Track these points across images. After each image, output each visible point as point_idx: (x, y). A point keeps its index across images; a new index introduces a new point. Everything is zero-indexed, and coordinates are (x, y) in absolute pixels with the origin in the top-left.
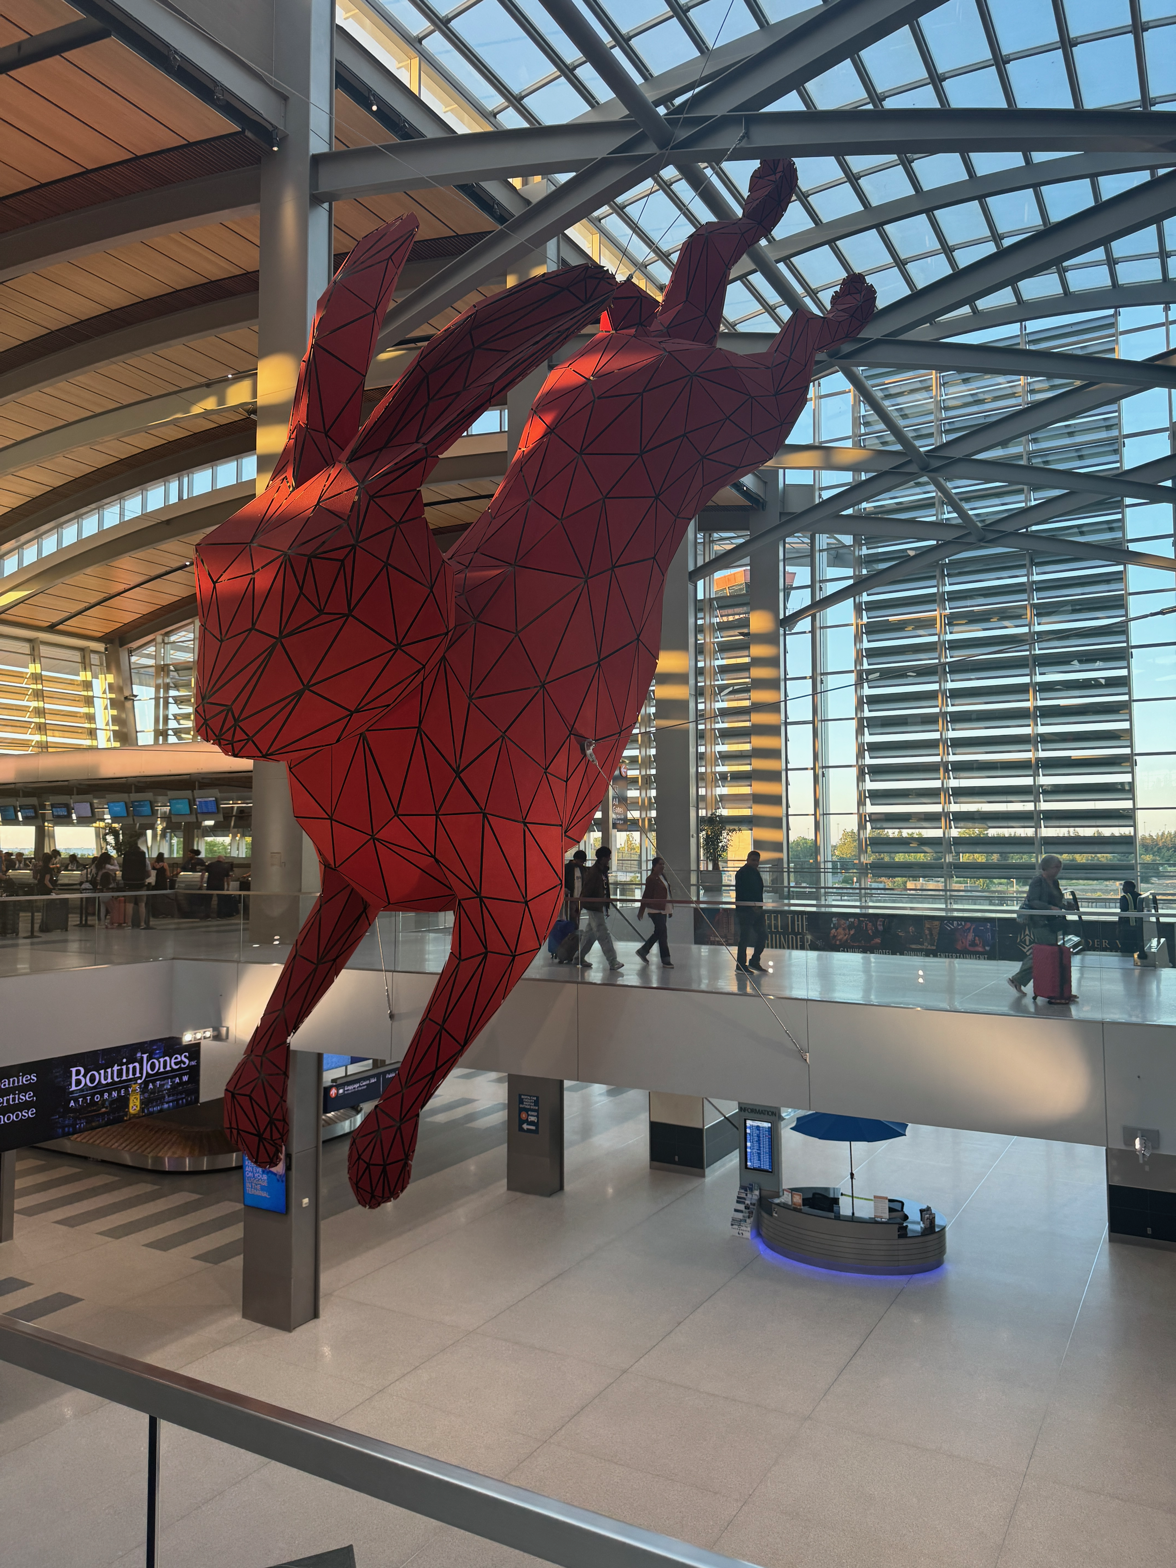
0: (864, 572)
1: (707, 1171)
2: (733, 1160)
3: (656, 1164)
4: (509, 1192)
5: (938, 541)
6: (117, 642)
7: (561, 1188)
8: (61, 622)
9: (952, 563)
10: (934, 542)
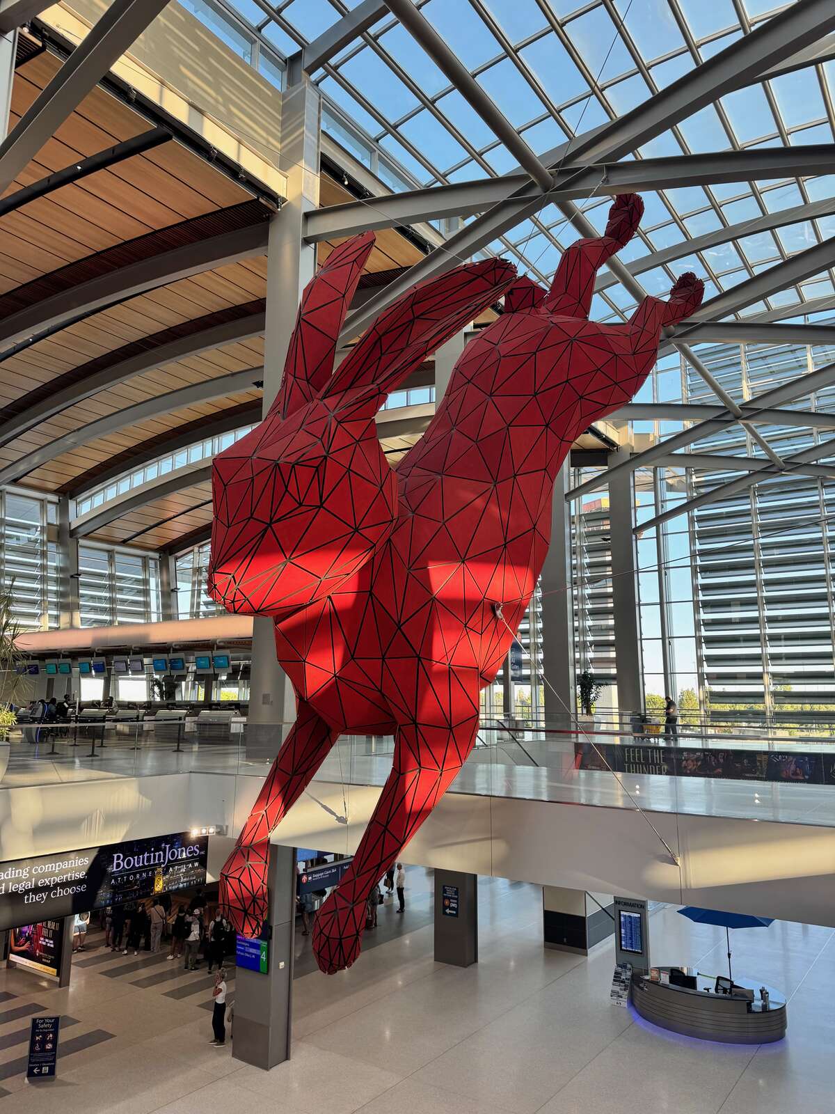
0: (695, 494)
1: (589, 951)
2: (610, 942)
3: (548, 944)
4: (436, 962)
5: (750, 471)
6: (168, 552)
7: (476, 960)
8: (131, 539)
9: (760, 487)
10: (747, 472)
